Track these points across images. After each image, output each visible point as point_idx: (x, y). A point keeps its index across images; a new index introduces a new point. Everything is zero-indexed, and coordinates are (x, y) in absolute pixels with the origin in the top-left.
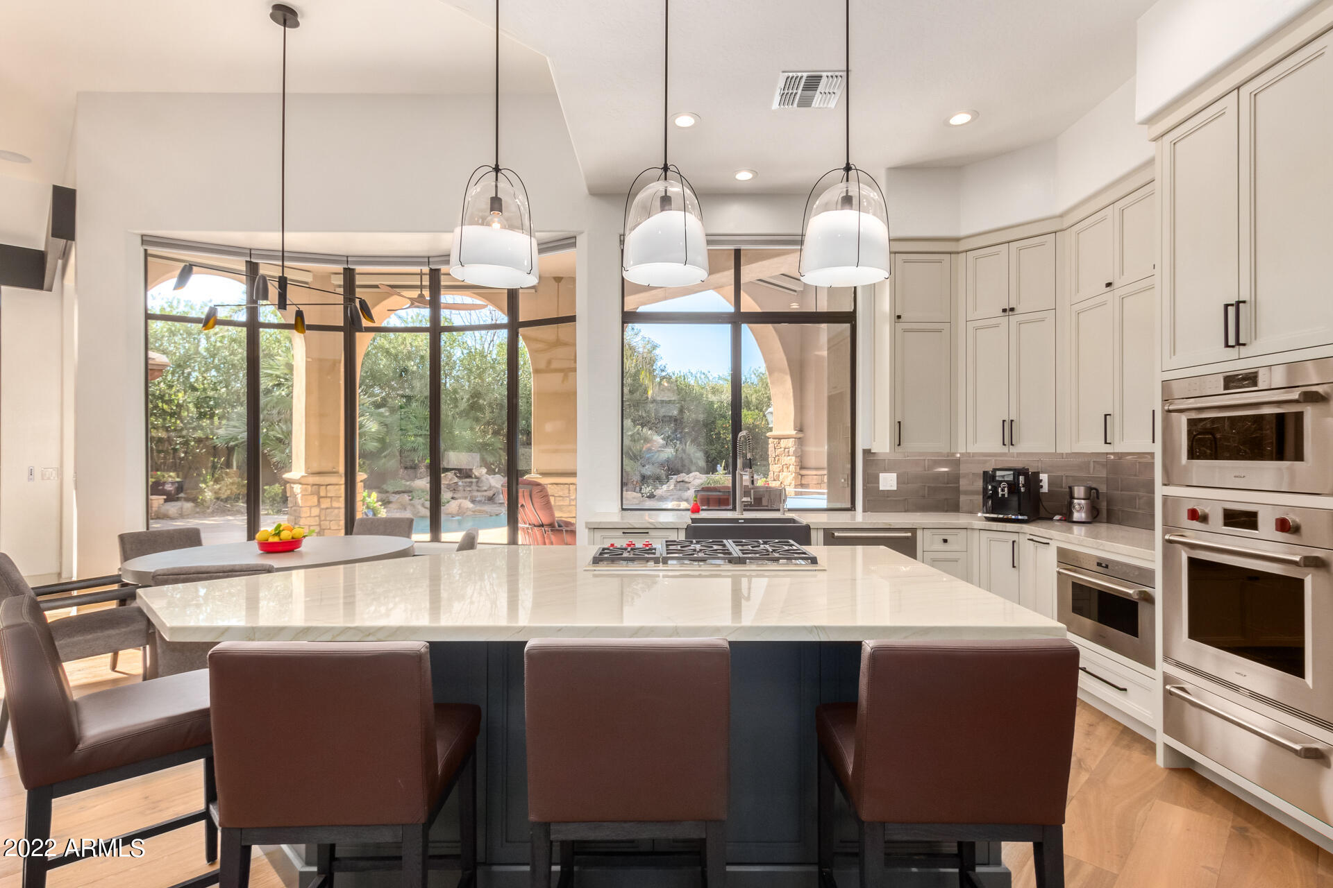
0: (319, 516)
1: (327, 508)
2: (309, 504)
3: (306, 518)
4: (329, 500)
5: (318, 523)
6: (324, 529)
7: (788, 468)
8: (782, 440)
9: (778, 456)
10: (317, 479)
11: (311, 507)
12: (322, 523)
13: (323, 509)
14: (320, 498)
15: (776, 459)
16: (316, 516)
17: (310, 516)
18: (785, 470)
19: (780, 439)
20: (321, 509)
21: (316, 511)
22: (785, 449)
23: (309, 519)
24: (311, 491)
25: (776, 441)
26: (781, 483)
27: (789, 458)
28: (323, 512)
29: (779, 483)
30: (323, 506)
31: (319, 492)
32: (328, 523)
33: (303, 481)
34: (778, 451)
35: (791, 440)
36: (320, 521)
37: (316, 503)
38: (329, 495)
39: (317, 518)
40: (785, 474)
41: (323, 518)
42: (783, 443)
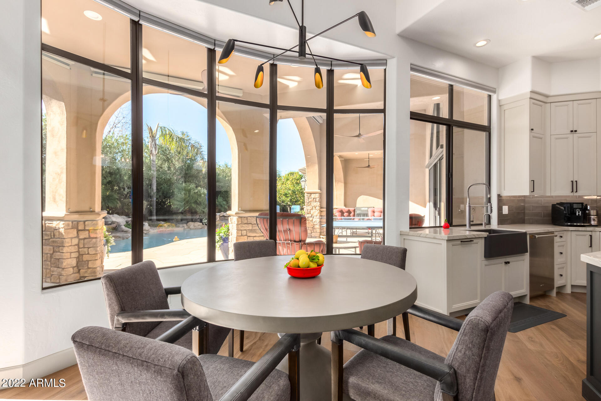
0: (78, 245)
1: (85, 239)
2: (71, 236)
3: (68, 247)
4: (87, 232)
5: (77, 250)
6: (83, 255)
7: (315, 208)
8: (312, 194)
9: (310, 202)
10: (76, 217)
11: (72, 238)
12: (80, 250)
13: (82, 239)
14: (78, 231)
15: (309, 204)
16: (76, 245)
17: (71, 246)
18: (314, 208)
19: (311, 194)
20: (80, 240)
21: (75, 241)
22: (314, 198)
23: (70, 247)
24: (72, 226)
25: (309, 195)
26: (312, 215)
27: (316, 203)
28: (82, 241)
29: (311, 215)
30: (81, 237)
31: (78, 226)
32: (86, 250)
33: (66, 219)
34: (310, 200)
35: (317, 194)
36: (79, 248)
37: (76, 235)
38: (87, 228)
39: (76, 247)
40: (314, 210)
41: (81, 246)
42: (313, 196)
